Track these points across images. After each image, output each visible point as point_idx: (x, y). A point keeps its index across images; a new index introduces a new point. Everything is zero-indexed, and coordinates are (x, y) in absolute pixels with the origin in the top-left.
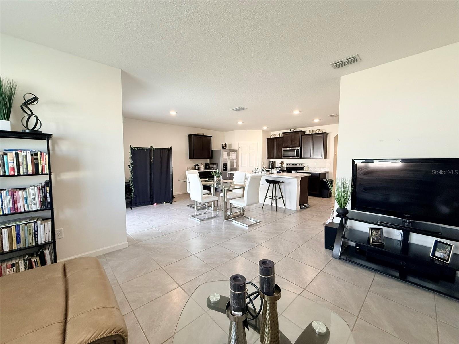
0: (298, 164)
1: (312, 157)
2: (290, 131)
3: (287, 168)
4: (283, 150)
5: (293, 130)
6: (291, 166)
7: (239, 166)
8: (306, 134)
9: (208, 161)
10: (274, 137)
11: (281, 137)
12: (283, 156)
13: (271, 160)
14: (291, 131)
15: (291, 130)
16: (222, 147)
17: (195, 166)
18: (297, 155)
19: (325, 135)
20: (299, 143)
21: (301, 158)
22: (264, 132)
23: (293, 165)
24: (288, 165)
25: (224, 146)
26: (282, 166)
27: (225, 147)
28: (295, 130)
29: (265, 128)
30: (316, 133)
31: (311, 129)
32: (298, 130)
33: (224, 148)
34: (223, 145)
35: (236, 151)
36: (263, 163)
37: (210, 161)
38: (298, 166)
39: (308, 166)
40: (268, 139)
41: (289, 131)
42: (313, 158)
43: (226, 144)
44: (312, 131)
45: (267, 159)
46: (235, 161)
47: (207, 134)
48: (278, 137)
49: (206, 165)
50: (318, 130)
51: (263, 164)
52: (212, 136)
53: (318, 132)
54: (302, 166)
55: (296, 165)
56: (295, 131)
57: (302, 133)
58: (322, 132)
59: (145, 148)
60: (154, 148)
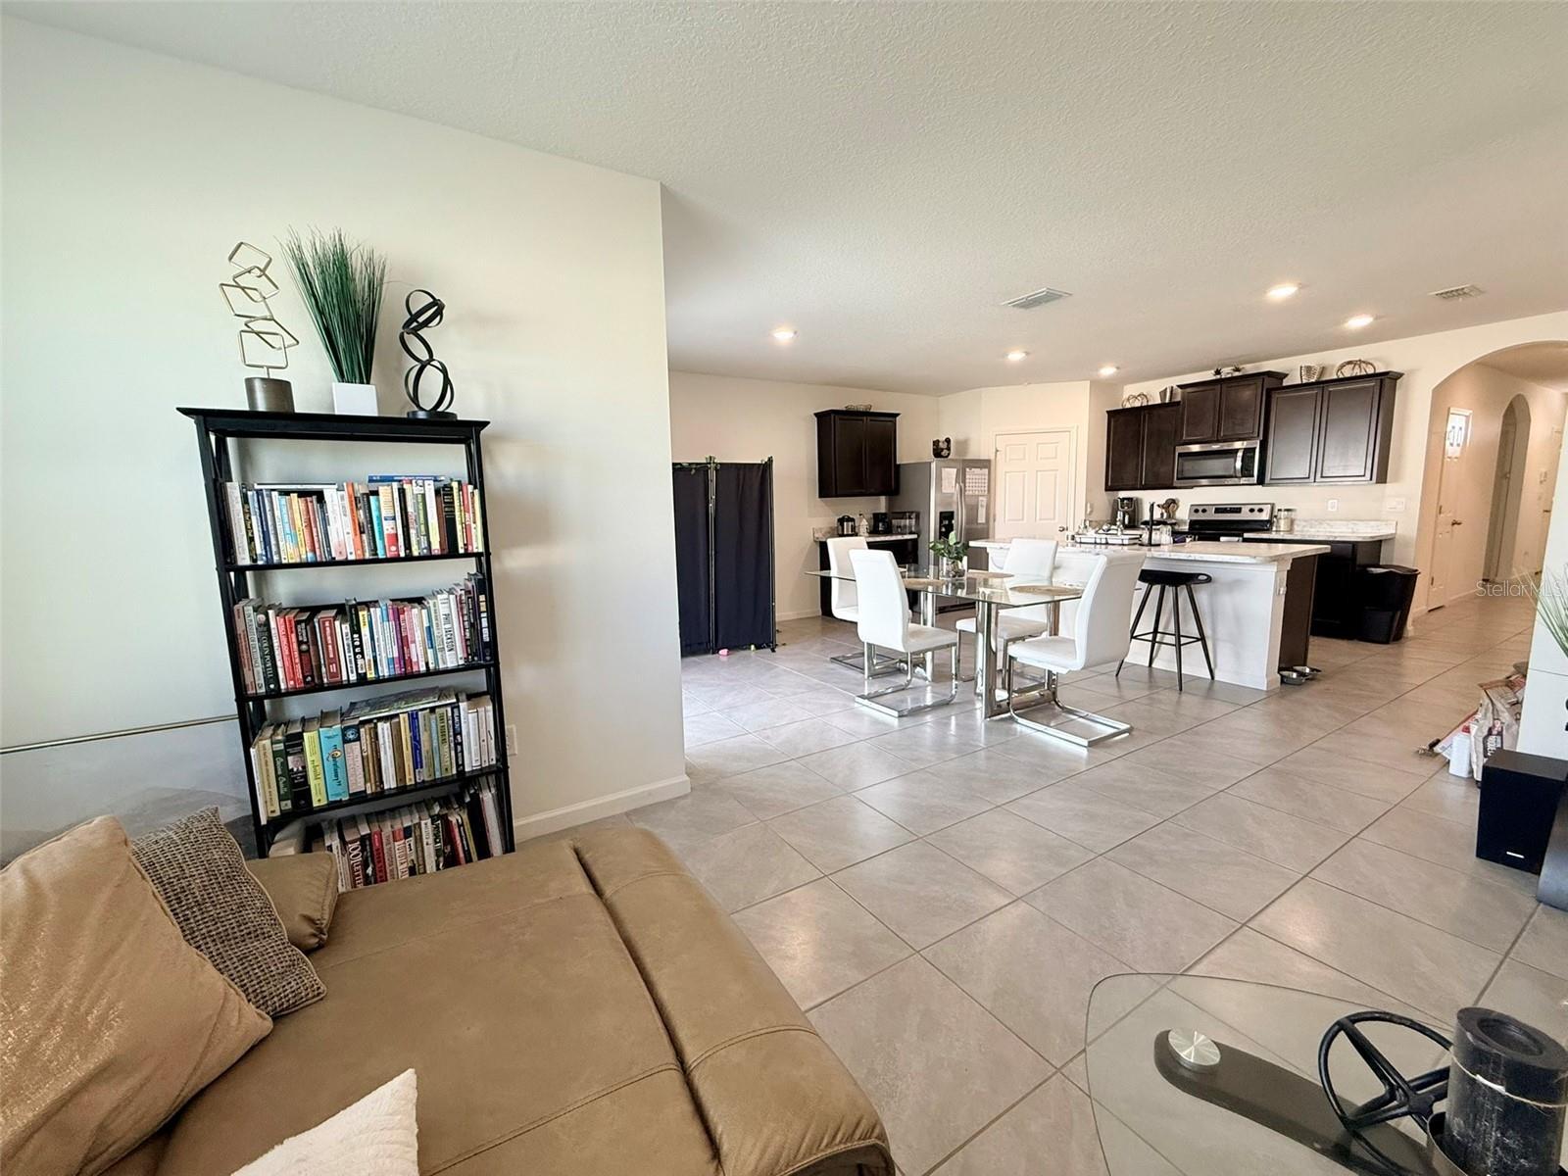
0: (1246, 509)
1: (1317, 474)
2: (1214, 378)
3: (1192, 523)
4: (1180, 455)
5: (1227, 372)
6: (1211, 516)
7: (994, 520)
8: (1286, 383)
9: (881, 504)
10: (1137, 404)
11: (1172, 404)
12: (1178, 479)
13: (1123, 494)
14: (1218, 377)
15: (1218, 372)
16: (934, 449)
17: (841, 521)
18: (1246, 471)
19: (1386, 381)
20: (1254, 423)
21: (1261, 481)
22: (1099, 387)
23: (1218, 511)
24: (1197, 511)
25: (942, 450)
26: (1169, 517)
27: (945, 453)
28: (1237, 370)
29: (1108, 371)
30: (1341, 376)
31: (1313, 360)
32: (1250, 369)
33: (943, 453)
34: (936, 443)
35: (985, 464)
36: (1091, 507)
37: (890, 505)
38: (1245, 515)
39: (1293, 515)
40: (1112, 414)
41: (1209, 376)
42: (1318, 479)
43: (948, 441)
44: (1318, 370)
45: (1106, 490)
46: (983, 501)
47: (881, 405)
48: (1159, 402)
49: (877, 518)
50: (1349, 363)
51: (1089, 510)
52: (898, 415)
53: (1347, 372)
54: (1265, 516)
55: (1238, 511)
56: (1237, 374)
57: (1269, 383)
58: (1370, 371)
59: (690, 464)
60: (717, 464)
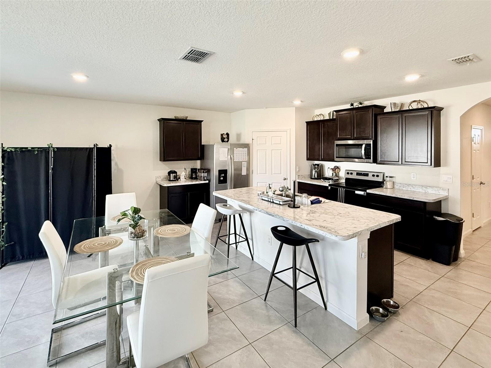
0: (370, 175)
1: (402, 161)
2: (350, 107)
3: (347, 179)
4: (337, 145)
5: (356, 105)
6: (354, 176)
7: (252, 173)
8: (386, 110)
10: (319, 119)
11: (333, 120)
12: (336, 157)
13: (316, 162)
14: (352, 107)
15: (352, 105)
16: (221, 138)
18: (367, 156)
19: (435, 112)
20: (370, 131)
21: (375, 161)
22: (298, 109)
23: (358, 174)
24: (348, 173)
25: (225, 138)
26: (336, 175)
27: (226, 140)
28: (361, 104)
30: (411, 108)
31: (398, 100)
32: (367, 103)
33: (225, 140)
34: (222, 135)
35: (246, 146)
36: (299, 168)
38: (370, 178)
39: (393, 179)
40: (308, 123)
41: (348, 106)
42: (404, 162)
43: (228, 134)
44: (400, 105)
45: (307, 160)
46: (244, 165)
48: (328, 118)
50: (414, 101)
51: (297, 170)
52: (203, 121)
53: (414, 106)
54: (380, 179)
55: (367, 175)
56: (360, 106)
57: (378, 111)
58: (426, 106)
59: (32, 148)
60: (54, 148)
